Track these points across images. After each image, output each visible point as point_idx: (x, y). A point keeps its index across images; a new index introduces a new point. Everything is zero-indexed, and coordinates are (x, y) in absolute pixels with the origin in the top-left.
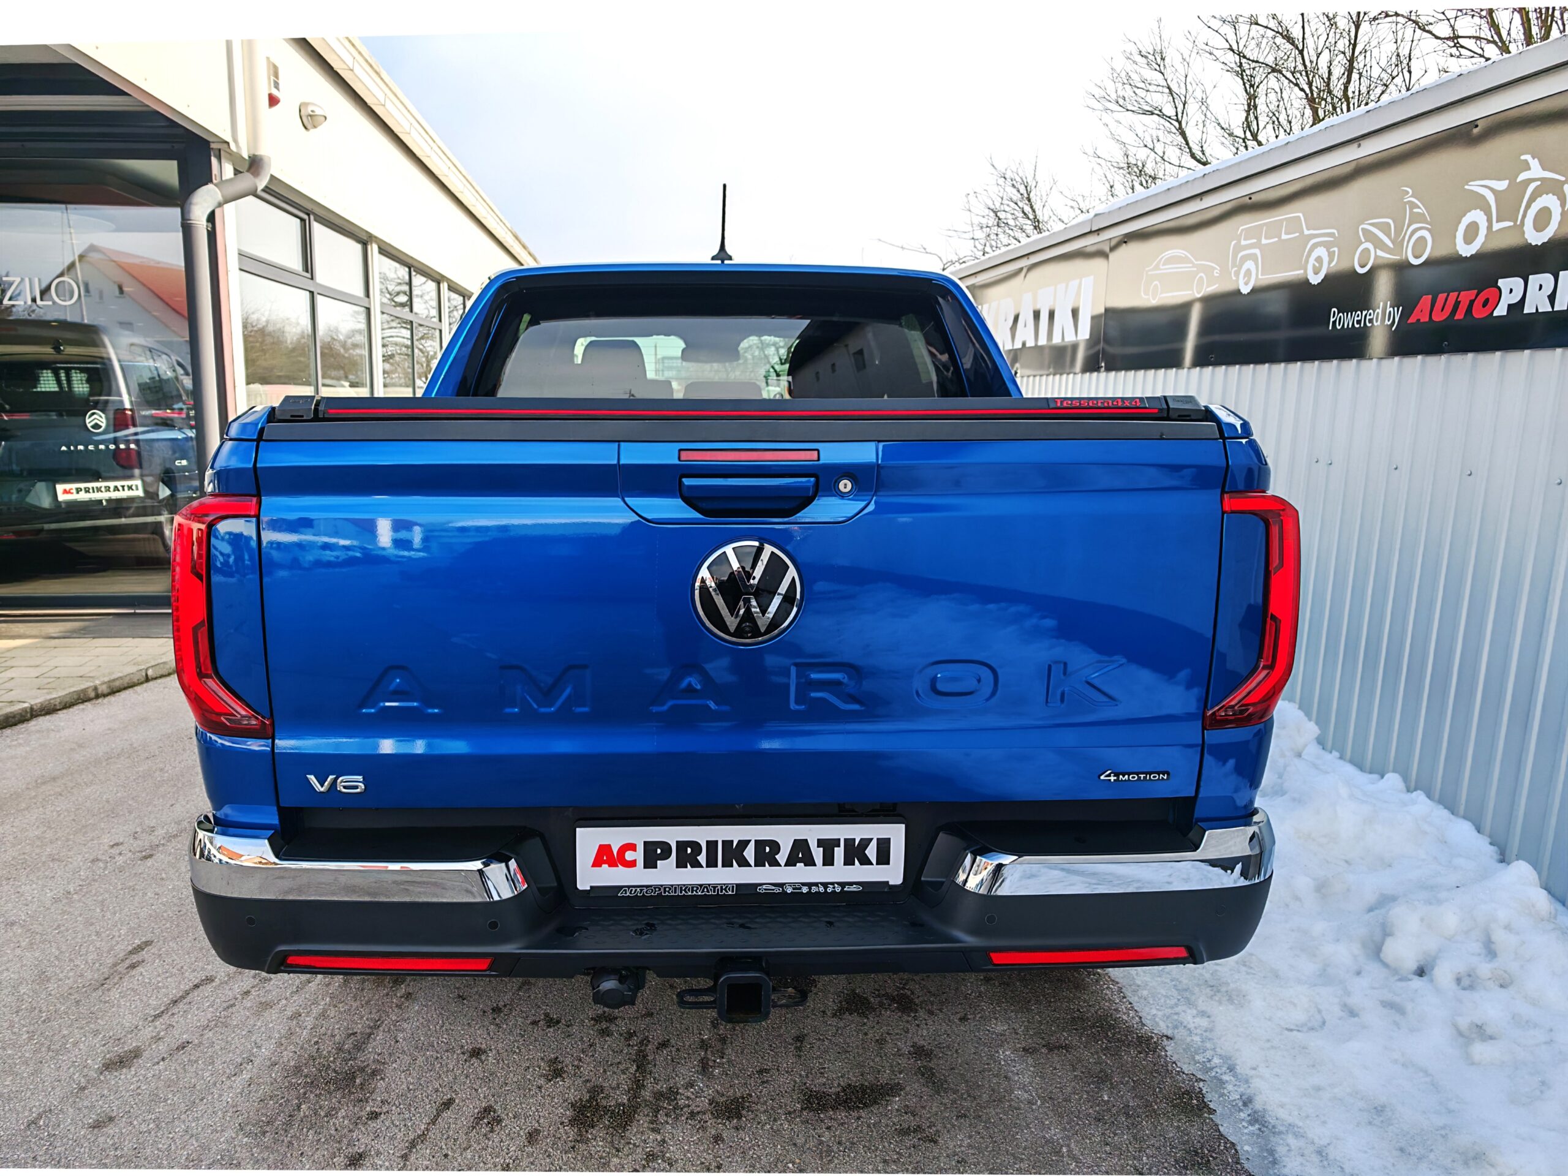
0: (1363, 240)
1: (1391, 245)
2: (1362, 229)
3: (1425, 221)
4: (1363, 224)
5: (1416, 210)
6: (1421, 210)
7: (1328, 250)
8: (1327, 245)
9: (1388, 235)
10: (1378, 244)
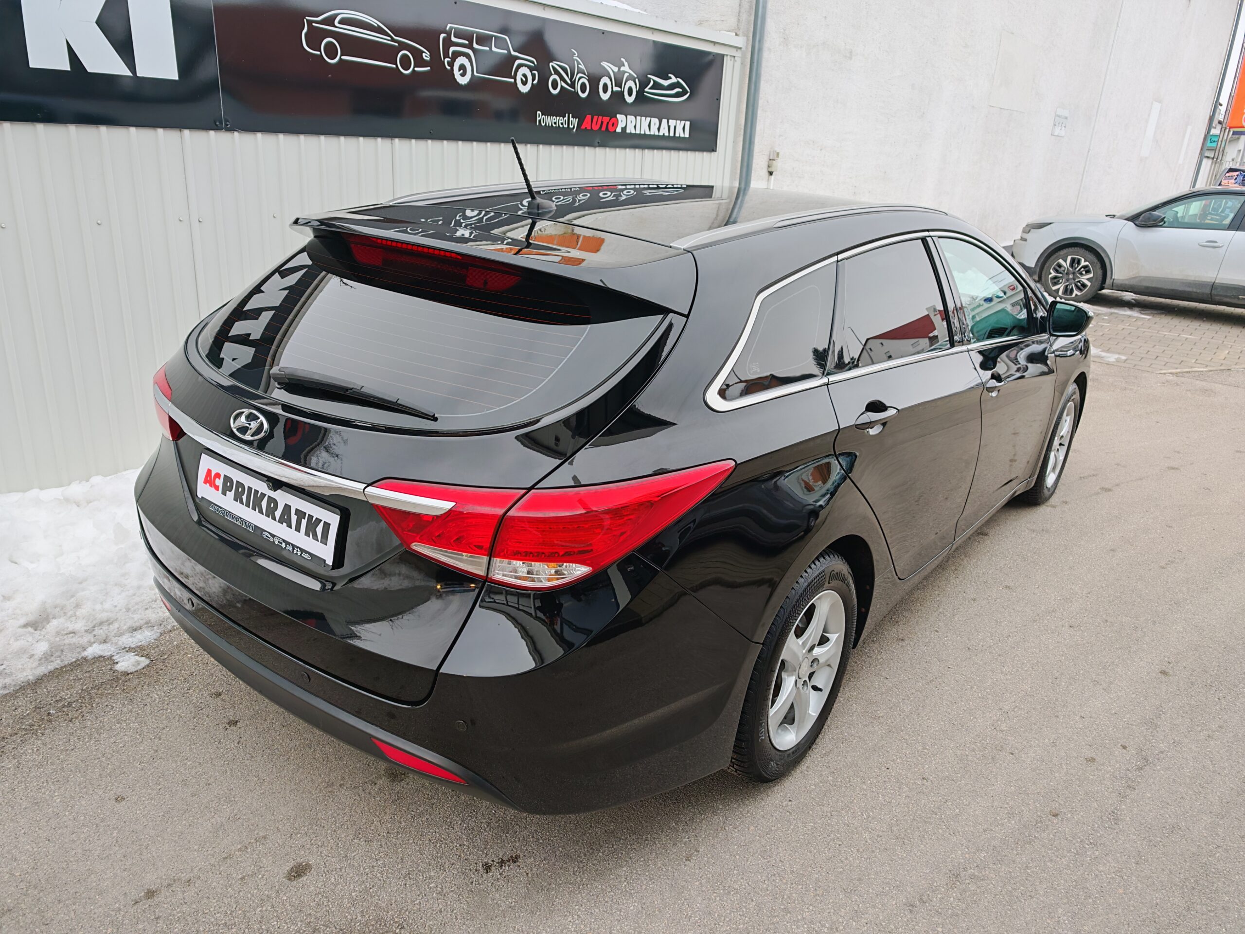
0: (553, 73)
1: (569, 82)
2: (553, 66)
3: (585, 74)
4: (552, 62)
5: (580, 66)
6: (582, 67)
7: (531, 71)
8: (531, 69)
9: (567, 75)
10: (562, 78)
